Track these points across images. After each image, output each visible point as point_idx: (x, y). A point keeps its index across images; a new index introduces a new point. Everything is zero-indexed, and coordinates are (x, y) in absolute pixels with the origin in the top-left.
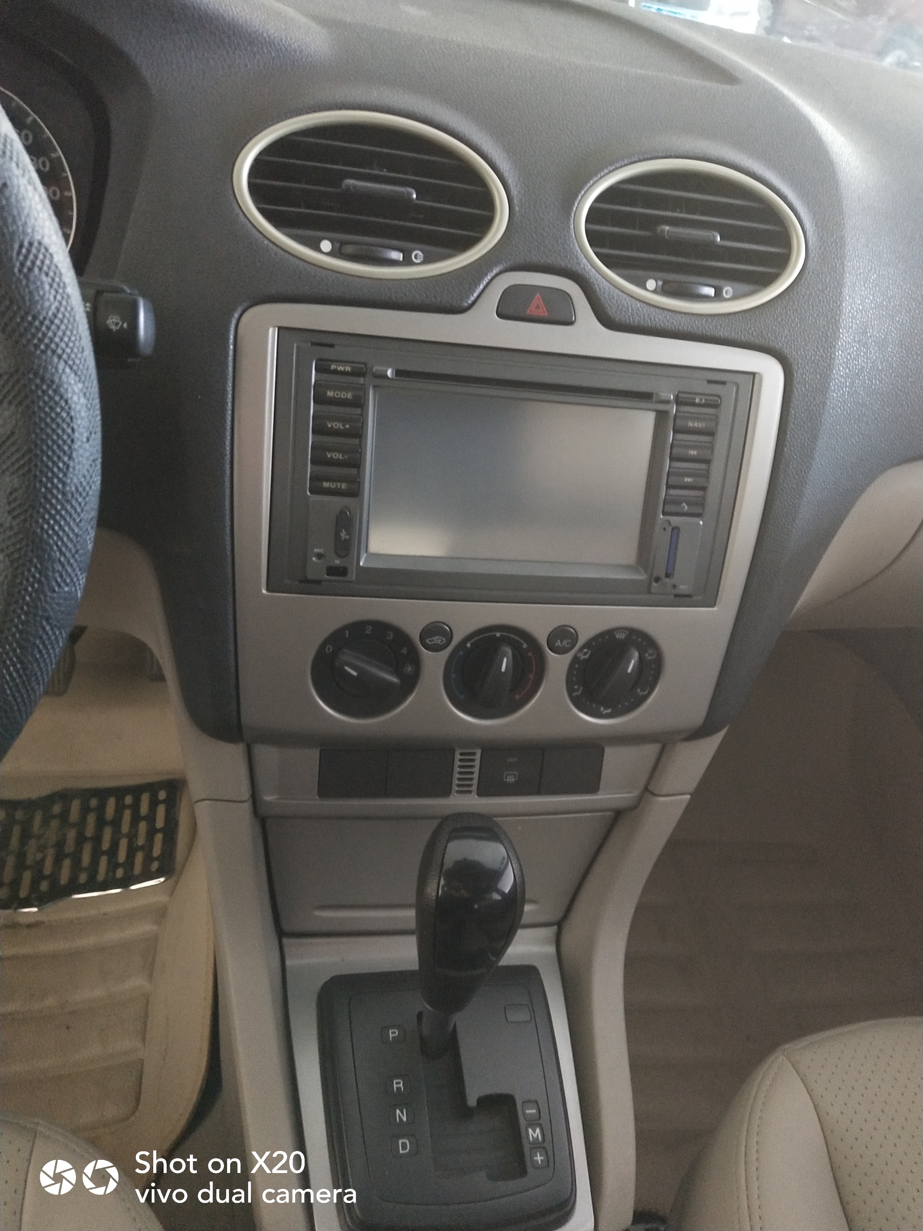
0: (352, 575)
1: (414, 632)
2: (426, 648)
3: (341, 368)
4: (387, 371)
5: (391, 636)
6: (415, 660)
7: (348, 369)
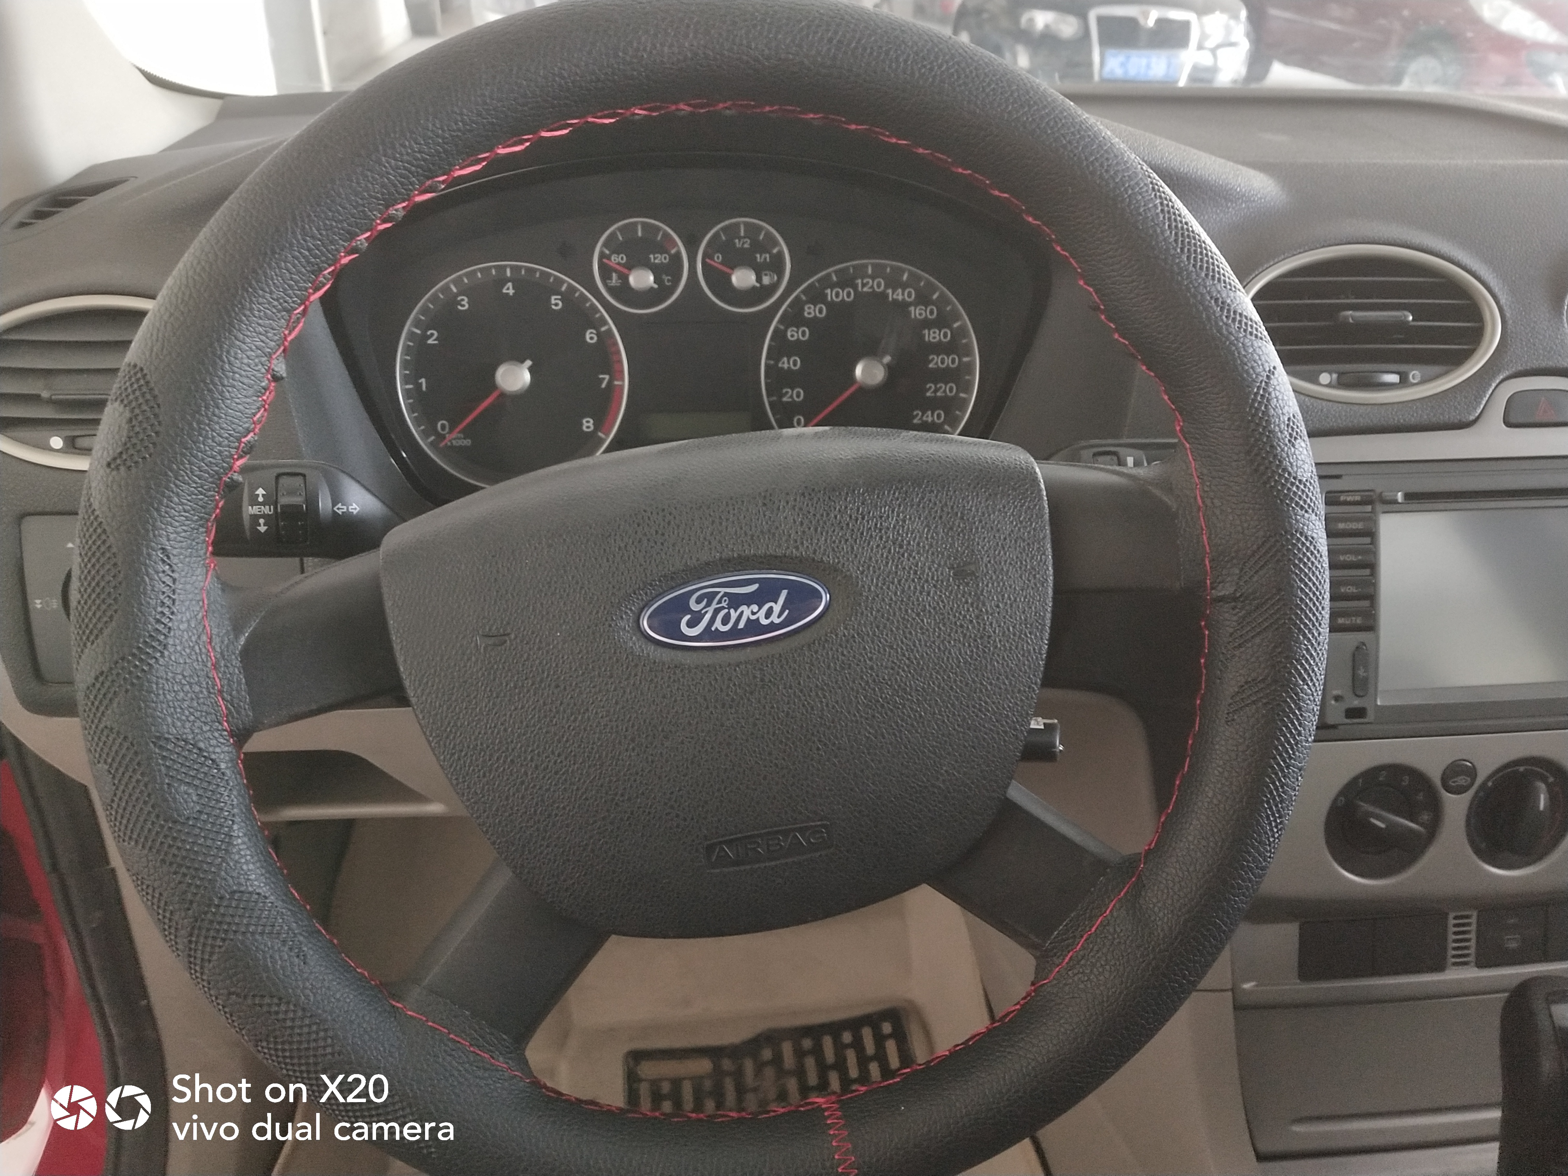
0: (1371, 716)
1: (1435, 774)
2: (1447, 791)
3: (1349, 499)
4: (1396, 495)
5: (1406, 780)
6: (1435, 807)
7: (1358, 498)
